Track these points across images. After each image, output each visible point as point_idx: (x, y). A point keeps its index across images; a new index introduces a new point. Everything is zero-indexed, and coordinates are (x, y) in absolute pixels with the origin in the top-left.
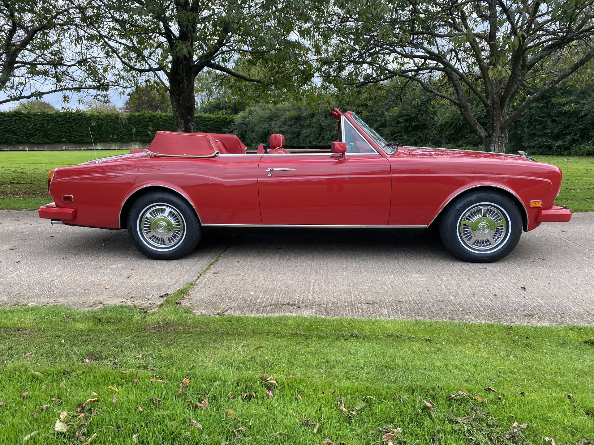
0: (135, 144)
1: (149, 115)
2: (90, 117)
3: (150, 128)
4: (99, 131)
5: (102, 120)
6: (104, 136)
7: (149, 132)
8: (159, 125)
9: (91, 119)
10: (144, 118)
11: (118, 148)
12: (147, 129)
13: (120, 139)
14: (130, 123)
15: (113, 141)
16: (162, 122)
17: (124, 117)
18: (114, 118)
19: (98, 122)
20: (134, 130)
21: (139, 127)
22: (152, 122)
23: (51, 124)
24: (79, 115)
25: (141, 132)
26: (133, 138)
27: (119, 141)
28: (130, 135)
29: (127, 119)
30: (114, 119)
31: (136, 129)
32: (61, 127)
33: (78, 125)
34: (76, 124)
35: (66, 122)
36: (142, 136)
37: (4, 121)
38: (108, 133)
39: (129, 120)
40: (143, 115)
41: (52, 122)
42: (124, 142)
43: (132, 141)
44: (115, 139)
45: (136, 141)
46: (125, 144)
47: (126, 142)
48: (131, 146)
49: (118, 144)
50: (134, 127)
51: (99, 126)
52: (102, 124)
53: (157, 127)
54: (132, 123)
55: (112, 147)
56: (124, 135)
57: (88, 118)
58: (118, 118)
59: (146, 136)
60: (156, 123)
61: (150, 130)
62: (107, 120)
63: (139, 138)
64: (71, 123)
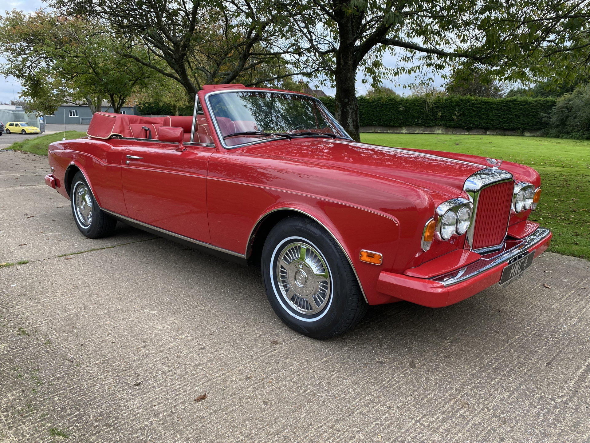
0: (439, 129)
1: (457, 100)
2: (399, 102)
3: (456, 112)
4: (406, 115)
5: (410, 104)
6: (410, 120)
7: (454, 117)
8: (466, 109)
9: (400, 104)
10: (451, 102)
11: (422, 132)
12: (453, 113)
13: (424, 123)
14: (436, 107)
15: (418, 125)
16: (470, 106)
17: (431, 101)
18: (421, 102)
19: (406, 107)
20: (440, 114)
21: (445, 112)
22: (459, 106)
23: (366, 109)
24: (390, 100)
25: (447, 116)
26: (437, 122)
27: (423, 125)
28: (435, 119)
29: (434, 103)
30: (421, 104)
31: (442, 113)
32: (374, 111)
33: (388, 109)
34: (387, 108)
35: (378, 106)
36: (447, 121)
37: (331, 106)
38: (414, 117)
39: (436, 104)
40: (451, 99)
41: (367, 107)
42: (428, 127)
43: (436, 125)
44: (419, 123)
45: (441, 125)
46: (429, 129)
47: (430, 127)
48: (434, 131)
49: (422, 129)
50: (440, 111)
51: (406, 110)
52: (409, 108)
53: (463, 112)
54: (438, 107)
55: (416, 131)
56: (429, 120)
57: (397, 102)
58: (425, 102)
59: (451, 120)
60: (463, 108)
61: (455, 114)
62: (415, 104)
63: (443, 123)
64: (382, 107)
